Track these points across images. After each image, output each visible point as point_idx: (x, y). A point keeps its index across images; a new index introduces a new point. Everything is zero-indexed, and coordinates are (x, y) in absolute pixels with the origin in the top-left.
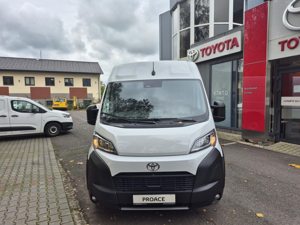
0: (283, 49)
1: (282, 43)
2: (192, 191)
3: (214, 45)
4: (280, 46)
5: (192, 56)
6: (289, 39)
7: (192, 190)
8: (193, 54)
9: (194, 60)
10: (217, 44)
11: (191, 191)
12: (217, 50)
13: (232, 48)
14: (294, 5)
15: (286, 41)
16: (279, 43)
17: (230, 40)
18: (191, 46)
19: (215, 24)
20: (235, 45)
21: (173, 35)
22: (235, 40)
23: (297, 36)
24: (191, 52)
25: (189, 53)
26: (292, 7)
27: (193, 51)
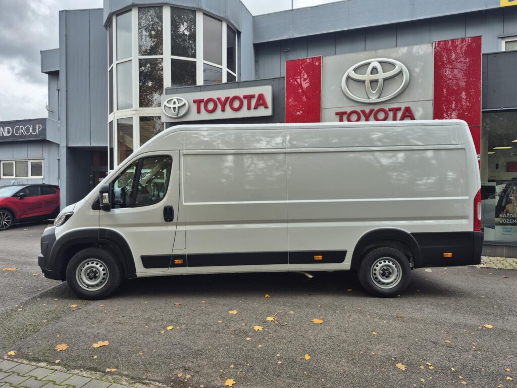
1: (340, 115)
3: (223, 99)
4: (338, 118)
5: (174, 108)
6: (349, 110)
8: (177, 105)
9: (179, 116)
10: (229, 97)
12: (227, 107)
13: (256, 108)
14: (355, 70)
15: (344, 113)
16: (337, 114)
17: (253, 96)
18: (166, 90)
19: (204, 63)
20: (261, 105)
21: (117, 60)
22: (261, 97)
23: (358, 109)
24: (173, 101)
25: (168, 102)
26: (353, 72)
27: (177, 99)
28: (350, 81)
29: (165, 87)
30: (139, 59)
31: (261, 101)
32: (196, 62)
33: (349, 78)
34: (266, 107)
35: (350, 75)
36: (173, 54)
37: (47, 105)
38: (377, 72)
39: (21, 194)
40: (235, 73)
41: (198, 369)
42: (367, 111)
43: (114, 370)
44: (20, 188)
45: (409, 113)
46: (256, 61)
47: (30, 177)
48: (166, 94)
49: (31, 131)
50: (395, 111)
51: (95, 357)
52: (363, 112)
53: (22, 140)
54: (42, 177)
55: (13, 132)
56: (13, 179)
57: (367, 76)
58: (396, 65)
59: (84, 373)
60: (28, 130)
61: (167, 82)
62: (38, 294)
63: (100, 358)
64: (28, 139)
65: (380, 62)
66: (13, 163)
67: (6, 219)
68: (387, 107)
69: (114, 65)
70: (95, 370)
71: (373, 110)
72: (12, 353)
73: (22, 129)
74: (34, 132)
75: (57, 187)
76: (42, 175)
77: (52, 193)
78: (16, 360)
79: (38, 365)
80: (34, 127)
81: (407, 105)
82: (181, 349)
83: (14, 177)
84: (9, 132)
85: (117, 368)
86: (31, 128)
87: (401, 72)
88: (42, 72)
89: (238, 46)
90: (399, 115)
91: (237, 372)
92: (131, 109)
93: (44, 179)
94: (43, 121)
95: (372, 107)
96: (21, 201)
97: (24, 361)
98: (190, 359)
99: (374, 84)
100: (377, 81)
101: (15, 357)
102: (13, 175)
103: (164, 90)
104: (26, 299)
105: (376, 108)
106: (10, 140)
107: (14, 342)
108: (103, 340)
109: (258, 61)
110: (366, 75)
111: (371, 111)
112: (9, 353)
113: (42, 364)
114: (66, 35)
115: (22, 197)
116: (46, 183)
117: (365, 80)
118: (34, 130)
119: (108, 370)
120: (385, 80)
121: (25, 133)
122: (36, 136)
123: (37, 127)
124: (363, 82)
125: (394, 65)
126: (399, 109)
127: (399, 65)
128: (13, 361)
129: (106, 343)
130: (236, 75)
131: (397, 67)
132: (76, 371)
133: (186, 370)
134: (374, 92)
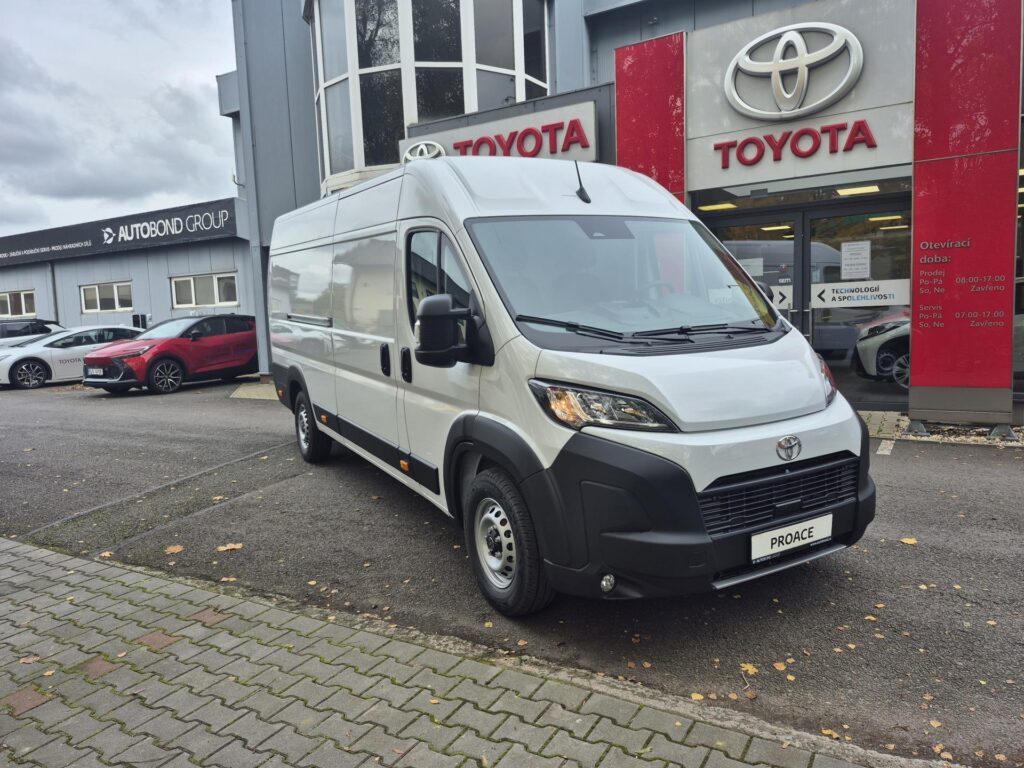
0: (725, 165)
1: (724, 149)
2: (857, 499)
3: (506, 137)
4: (719, 156)
7: (856, 496)
11: (853, 499)
13: (567, 149)
15: (732, 145)
16: (717, 147)
17: (559, 127)
18: (408, 128)
19: (478, 70)
20: (576, 142)
21: (325, 81)
22: (575, 126)
23: (760, 134)
24: (419, 149)
25: (411, 152)
26: (747, 58)
27: (427, 145)
28: (741, 76)
29: (407, 123)
30: (361, 76)
31: (575, 135)
32: (461, 69)
33: (738, 70)
34: (585, 146)
35: (741, 65)
36: (418, 58)
37: (235, 173)
38: (795, 54)
39: (193, 332)
40: (545, 82)
41: (354, 583)
42: (778, 137)
43: (232, 579)
44: (192, 321)
45: (863, 134)
46: (593, 52)
47: (218, 304)
48: (409, 136)
49: (212, 222)
50: (834, 131)
51: (215, 563)
52: (769, 139)
53: (199, 239)
54: (235, 303)
55: (184, 226)
56: (192, 309)
57: (775, 64)
58: (835, 33)
59: (189, 582)
60: (207, 220)
61: (411, 113)
62: (175, 482)
63: (220, 565)
64: (208, 238)
65: (802, 32)
66: (189, 282)
67: (174, 375)
68: (816, 125)
69: (321, 91)
70: (207, 578)
71: (790, 133)
72: (107, 554)
73: (198, 221)
74: (217, 224)
75: (253, 319)
76: (235, 300)
77: (245, 330)
78: (108, 562)
79: (134, 569)
80: (216, 215)
81: (859, 117)
82: (344, 557)
83: (193, 305)
84: (178, 228)
85: (238, 577)
86: (212, 218)
87: (845, 49)
88: (222, 114)
89: (550, 26)
90: (843, 139)
91: (409, 588)
92: (353, 171)
93: (239, 306)
94: (228, 204)
95: (786, 128)
96: (195, 343)
97: (119, 565)
98: (351, 570)
99: (788, 80)
100: (793, 72)
101: (109, 559)
102: (191, 302)
103: (406, 130)
104: (155, 488)
105: (796, 128)
106: (181, 241)
107: (115, 541)
108: (236, 542)
109: (596, 51)
110: (772, 63)
111: (786, 136)
112: (103, 555)
113: (139, 569)
114: (246, 44)
115: (196, 337)
116: (236, 313)
117: (771, 73)
118: (217, 221)
119: (224, 579)
120: (813, 68)
121: (204, 228)
122: (220, 230)
123: (221, 215)
124: (767, 76)
125: (828, 35)
126: (843, 128)
127: (842, 34)
128: (103, 563)
129: (239, 546)
130: (546, 86)
131: (836, 38)
132: (181, 578)
133: (336, 583)
134: (788, 96)
